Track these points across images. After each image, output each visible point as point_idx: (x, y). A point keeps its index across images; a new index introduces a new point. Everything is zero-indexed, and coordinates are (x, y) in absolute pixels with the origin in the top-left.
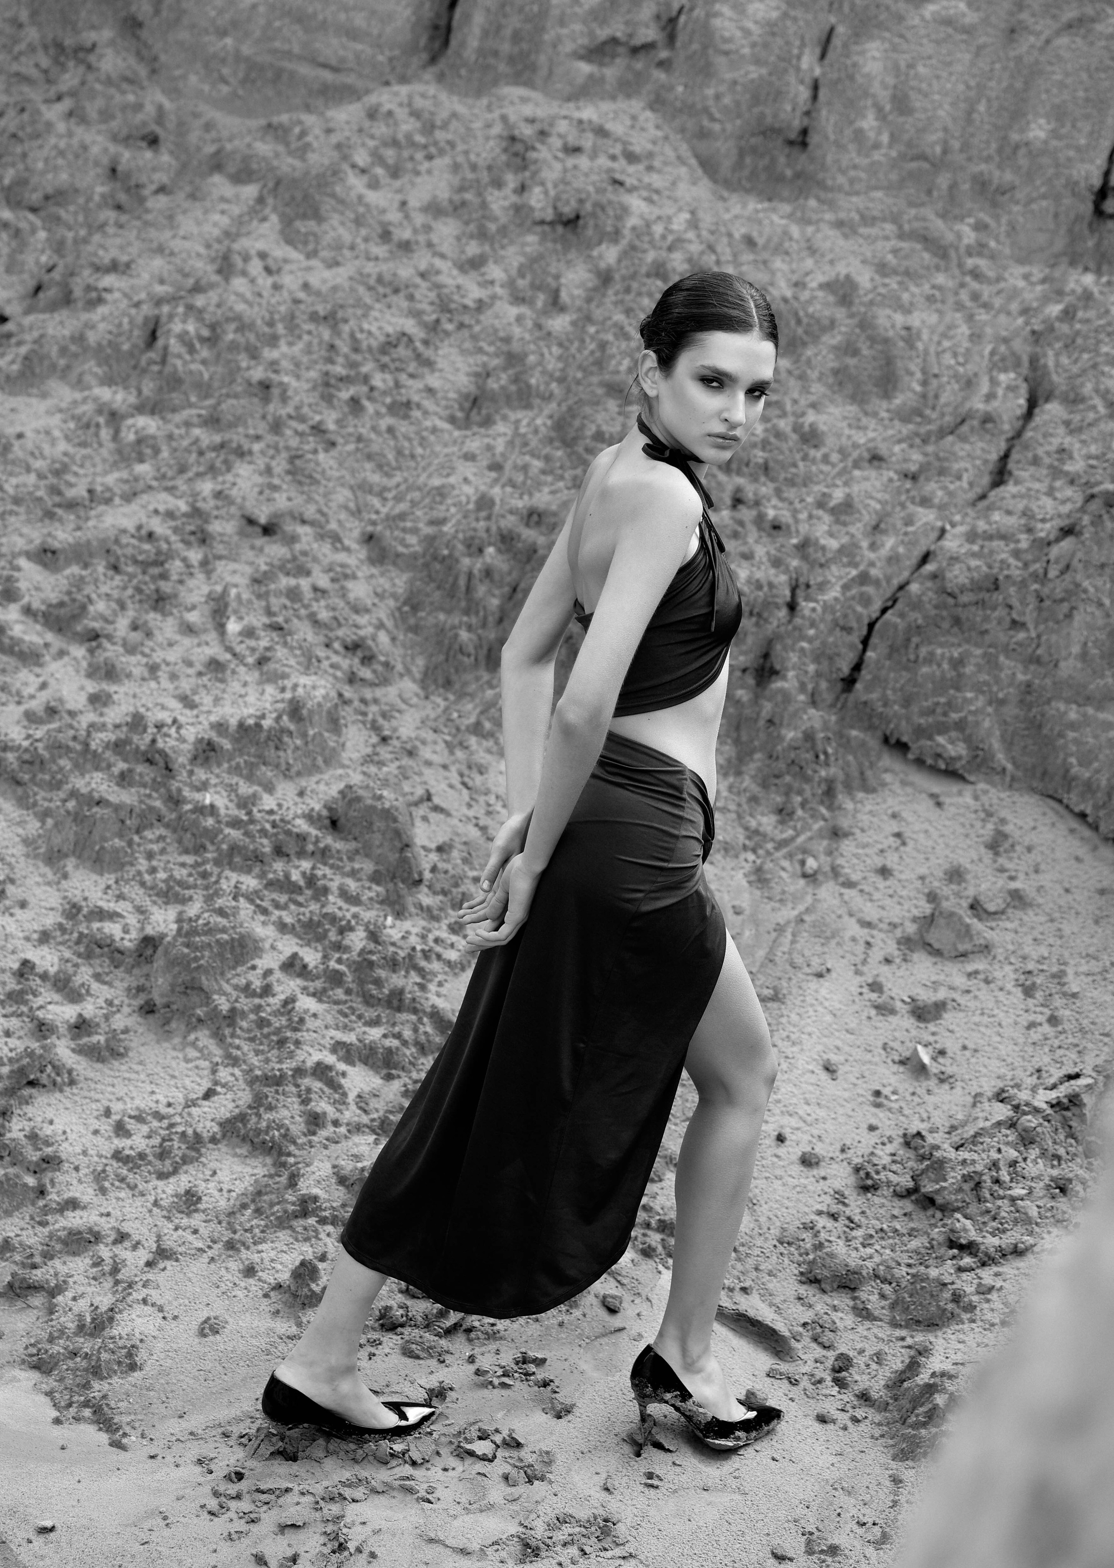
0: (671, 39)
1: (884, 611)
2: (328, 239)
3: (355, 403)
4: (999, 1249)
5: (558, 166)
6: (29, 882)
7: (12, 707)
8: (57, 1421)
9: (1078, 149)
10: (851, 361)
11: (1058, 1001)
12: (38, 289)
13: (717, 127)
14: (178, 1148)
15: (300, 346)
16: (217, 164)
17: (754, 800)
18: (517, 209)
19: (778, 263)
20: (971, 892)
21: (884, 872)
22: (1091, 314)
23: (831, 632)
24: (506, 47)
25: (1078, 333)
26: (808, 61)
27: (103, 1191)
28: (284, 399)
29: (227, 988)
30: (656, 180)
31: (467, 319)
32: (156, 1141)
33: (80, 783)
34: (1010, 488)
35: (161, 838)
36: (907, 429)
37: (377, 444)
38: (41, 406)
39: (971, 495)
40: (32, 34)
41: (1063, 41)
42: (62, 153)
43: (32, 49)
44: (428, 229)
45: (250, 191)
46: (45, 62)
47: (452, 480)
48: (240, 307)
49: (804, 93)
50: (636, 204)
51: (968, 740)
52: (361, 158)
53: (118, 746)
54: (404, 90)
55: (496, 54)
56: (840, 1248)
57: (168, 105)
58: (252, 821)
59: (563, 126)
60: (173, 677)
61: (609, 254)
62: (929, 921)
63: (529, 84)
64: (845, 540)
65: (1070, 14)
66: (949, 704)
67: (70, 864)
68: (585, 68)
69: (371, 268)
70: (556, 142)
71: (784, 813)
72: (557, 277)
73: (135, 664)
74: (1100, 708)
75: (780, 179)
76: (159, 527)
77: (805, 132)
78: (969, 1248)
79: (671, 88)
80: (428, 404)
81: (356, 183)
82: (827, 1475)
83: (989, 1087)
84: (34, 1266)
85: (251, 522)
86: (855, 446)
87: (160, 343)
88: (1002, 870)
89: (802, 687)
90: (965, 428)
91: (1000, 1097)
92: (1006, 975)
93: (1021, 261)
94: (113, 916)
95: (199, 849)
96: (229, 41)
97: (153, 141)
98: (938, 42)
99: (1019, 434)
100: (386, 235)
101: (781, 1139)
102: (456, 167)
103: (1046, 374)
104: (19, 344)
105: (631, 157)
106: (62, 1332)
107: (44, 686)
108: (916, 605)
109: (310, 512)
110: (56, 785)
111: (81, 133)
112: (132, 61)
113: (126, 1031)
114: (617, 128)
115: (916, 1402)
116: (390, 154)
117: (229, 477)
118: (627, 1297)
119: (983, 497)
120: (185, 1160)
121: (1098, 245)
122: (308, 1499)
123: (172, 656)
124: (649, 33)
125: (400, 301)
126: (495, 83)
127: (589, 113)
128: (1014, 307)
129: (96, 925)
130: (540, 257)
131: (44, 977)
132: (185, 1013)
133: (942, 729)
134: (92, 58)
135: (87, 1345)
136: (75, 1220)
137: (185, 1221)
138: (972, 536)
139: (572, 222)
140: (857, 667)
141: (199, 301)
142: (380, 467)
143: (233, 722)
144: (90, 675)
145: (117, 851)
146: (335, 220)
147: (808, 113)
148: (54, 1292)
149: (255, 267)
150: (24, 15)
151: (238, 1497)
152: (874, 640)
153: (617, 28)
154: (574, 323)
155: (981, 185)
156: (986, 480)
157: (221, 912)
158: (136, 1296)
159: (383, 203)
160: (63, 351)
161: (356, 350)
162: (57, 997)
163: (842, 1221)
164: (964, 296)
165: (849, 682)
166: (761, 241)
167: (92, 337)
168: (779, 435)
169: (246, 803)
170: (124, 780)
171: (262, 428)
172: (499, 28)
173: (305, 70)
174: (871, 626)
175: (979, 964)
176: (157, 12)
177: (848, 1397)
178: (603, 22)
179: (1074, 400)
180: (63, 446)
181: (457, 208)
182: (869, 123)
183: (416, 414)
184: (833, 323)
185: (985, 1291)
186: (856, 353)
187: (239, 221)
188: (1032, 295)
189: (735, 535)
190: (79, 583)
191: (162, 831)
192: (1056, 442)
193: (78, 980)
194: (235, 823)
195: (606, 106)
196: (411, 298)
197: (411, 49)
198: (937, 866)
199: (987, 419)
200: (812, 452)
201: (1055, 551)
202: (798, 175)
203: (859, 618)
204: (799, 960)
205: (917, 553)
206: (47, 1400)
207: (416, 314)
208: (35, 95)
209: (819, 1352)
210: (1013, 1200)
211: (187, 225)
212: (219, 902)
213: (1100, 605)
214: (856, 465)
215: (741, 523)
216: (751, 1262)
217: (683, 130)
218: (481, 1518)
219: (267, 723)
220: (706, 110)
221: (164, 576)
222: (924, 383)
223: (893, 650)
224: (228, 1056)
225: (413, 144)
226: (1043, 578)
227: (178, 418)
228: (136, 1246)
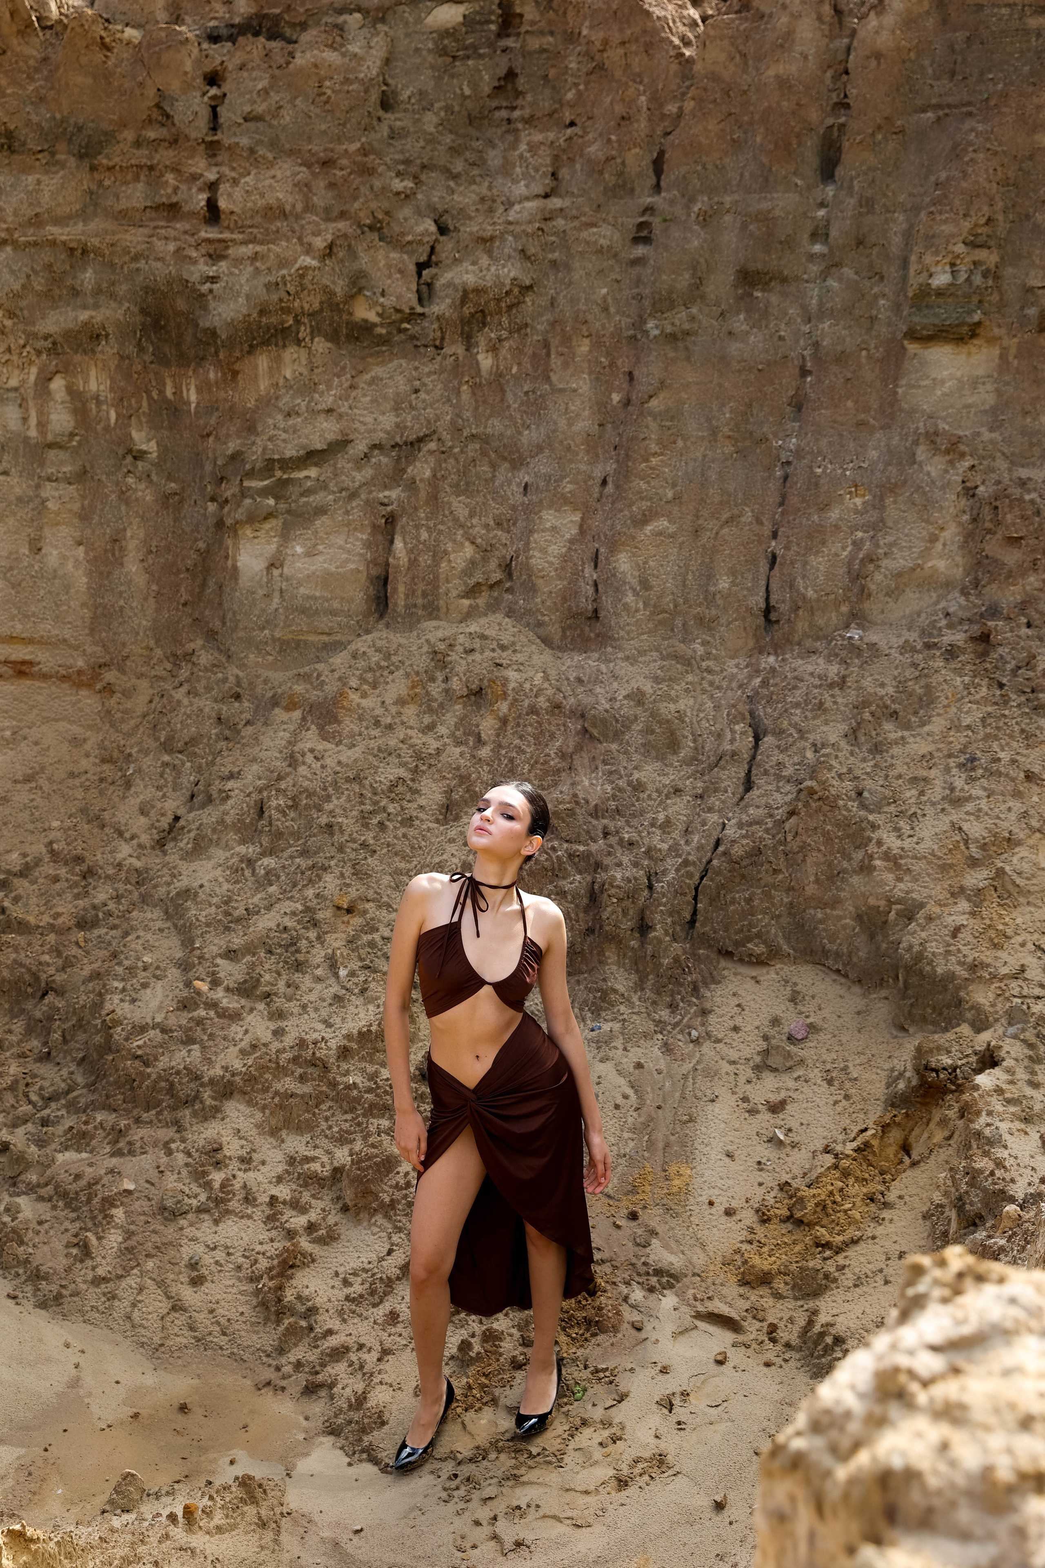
0: (510, 576)
1: (702, 878)
2: (346, 732)
3: (382, 825)
4: (844, 1242)
5: (464, 662)
6: (264, 1149)
7: (232, 1048)
8: (350, 1464)
9: (748, 589)
10: (652, 737)
11: (848, 1085)
12: (192, 796)
13: (546, 618)
14: (380, 1287)
15: (344, 798)
16: (275, 702)
17: (654, 1003)
18: (447, 691)
19: (598, 690)
20: (786, 1030)
21: (736, 1029)
22: (778, 680)
23: (675, 897)
24: (420, 601)
25: (772, 693)
26: (588, 571)
27: (344, 1321)
28: (342, 832)
29: (386, 1188)
30: (520, 658)
31: (432, 762)
32: (367, 1285)
33: (278, 1086)
34: (755, 792)
35: (330, 1108)
36: (691, 769)
37: (399, 845)
38: (210, 864)
39: (735, 800)
40: (159, 652)
41: (726, 530)
42: (189, 716)
43: (160, 661)
44: (400, 714)
45: (297, 714)
46: (169, 666)
47: (445, 857)
48: (306, 784)
49: (590, 590)
50: (512, 675)
51: (765, 942)
52: (354, 683)
53: (295, 1060)
54: (369, 637)
55: (415, 606)
56: (756, 1261)
57: (241, 674)
58: (378, 1087)
59: (461, 639)
60: (316, 1010)
61: (503, 707)
62: (766, 1053)
63: (438, 618)
64: (671, 842)
65: (725, 516)
66: (750, 924)
67: (284, 1133)
68: (466, 602)
69: (373, 744)
70: (460, 649)
71: (673, 1007)
72: (477, 726)
73: (293, 1006)
74: (833, 908)
75: (589, 639)
76: (289, 922)
77: (596, 611)
78: (827, 1245)
79: (516, 603)
80: (422, 815)
81: (354, 697)
82: (776, 1398)
83: (819, 1145)
84: (317, 1373)
85: (339, 908)
86: (665, 786)
87: (266, 814)
88: (801, 1013)
89: (666, 933)
90: (722, 762)
91: (827, 1150)
92: (815, 1074)
93: (732, 658)
94: (314, 1159)
95: (352, 1110)
96: (267, 632)
97: (237, 697)
98: (658, 546)
99: (753, 757)
100: (377, 723)
101: (711, 1203)
102: (407, 675)
103: (761, 720)
104: (189, 831)
105: (503, 648)
106: (341, 1410)
107: (246, 1032)
108: (718, 873)
109: (371, 894)
110: (266, 1090)
111: (198, 702)
112: (216, 654)
113: (336, 1224)
114: (491, 632)
115: (816, 1343)
116: (369, 676)
117: (321, 884)
118: (646, 1319)
119: (742, 799)
120: (386, 1294)
121: (772, 639)
122: (495, 1480)
123: (313, 997)
124: (497, 576)
125: (393, 759)
126: (419, 622)
127: (473, 628)
128: (734, 685)
129: (306, 1166)
130: (466, 716)
131: (284, 1203)
132: (366, 1207)
133: (749, 939)
134: (194, 659)
135: (356, 1416)
136: (333, 1341)
137: (393, 1330)
138: (740, 825)
139: (479, 693)
140: (695, 913)
141: (283, 785)
142: (403, 858)
143: (355, 1032)
144: (270, 1019)
145: (307, 1120)
146: (347, 721)
147: (595, 600)
148: (332, 1386)
149: (309, 759)
150: (152, 643)
151: (457, 1488)
152: (700, 897)
153: (479, 577)
154: (492, 750)
155: (700, 620)
156: (741, 789)
157: (373, 1146)
158: (376, 1380)
159: (372, 705)
160: (214, 831)
161: (375, 794)
162: (294, 1213)
163: (755, 1244)
164: (705, 685)
165: (692, 922)
166: (585, 679)
167: (228, 820)
168: (620, 790)
169: (373, 1077)
170: (302, 1079)
171: (333, 851)
172: (414, 591)
173: (311, 638)
174: (696, 889)
175: (800, 1072)
176: (224, 624)
177: (779, 1347)
178: (471, 576)
179: (780, 733)
180: (226, 886)
181: (413, 698)
182: (630, 598)
183: (417, 822)
184: (636, 717)
185: (841, 1268)
186: (653, 732)
187: (295, 734)
188: (742, 676)
189: (609, 854)
190: (252, 966)
191: (330, 1103)
192: (774, 759)
193: (303, 1200)
194: (369, 1090)
195: (483, 621)
196: (399, 756)
197: (367, 614)
198: (764, 1019)
199: (734, 754)
200: (641, 795)
201: (787, 826)
202: (598, 635)
203: (689, 886)
204: (699, 1094)
205: (712, 841)
206: (341, 1452)
207: (404, 765)
208: (167, 686)
209: (758, 1324)
210: (845, 1211)
211: (266, 741)
212: (371, 1140)
213: (820, 851)
214: (667, 797)
215: (611, 846)
216: (710, 1280)
217: (528, 625)
218: (592, 1469)
219: (374, 1028)
220: (538, 610)
221: (298, 951)
222: (695, 741)
223: (712, 901)
224: (396, 1227)
225: (381, 668)
226: (784, 842)
227: (286, 854)
228: (370, 1350)
